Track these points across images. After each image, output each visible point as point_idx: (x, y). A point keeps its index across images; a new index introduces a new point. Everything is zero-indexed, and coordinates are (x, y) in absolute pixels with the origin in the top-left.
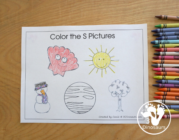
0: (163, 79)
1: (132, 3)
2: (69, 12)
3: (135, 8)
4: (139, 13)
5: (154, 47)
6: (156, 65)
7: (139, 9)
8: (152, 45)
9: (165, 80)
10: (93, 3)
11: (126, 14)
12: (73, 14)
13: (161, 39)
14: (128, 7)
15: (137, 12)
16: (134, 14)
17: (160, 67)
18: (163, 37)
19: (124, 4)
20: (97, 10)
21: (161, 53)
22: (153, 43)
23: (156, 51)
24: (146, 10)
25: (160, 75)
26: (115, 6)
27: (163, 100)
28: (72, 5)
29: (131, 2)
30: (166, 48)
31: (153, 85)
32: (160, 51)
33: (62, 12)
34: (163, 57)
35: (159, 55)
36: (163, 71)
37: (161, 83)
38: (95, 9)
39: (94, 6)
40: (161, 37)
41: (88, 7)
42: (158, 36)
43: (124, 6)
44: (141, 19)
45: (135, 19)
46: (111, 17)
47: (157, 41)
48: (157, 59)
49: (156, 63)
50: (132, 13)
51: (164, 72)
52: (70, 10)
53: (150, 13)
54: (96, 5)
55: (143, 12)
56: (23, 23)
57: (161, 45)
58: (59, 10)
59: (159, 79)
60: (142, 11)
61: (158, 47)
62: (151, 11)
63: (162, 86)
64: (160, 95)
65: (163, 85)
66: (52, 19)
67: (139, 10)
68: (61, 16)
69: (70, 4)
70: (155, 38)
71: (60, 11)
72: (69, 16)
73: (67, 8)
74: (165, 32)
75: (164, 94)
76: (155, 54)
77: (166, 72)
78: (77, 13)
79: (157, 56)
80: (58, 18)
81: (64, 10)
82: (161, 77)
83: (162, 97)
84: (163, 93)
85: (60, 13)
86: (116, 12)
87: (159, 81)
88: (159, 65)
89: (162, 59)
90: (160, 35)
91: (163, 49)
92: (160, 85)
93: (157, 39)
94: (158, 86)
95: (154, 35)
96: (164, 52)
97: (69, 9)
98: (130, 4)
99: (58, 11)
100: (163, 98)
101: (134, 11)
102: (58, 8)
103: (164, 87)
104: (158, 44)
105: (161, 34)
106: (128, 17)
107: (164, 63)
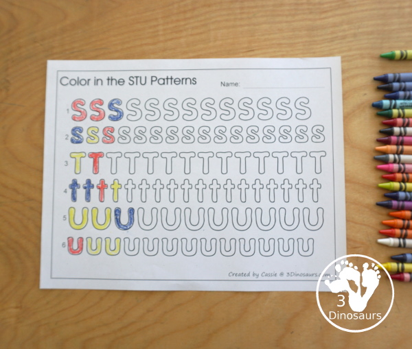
0: (401, 189)
1: (330, 14)
2: (181, 31)
3: (335, 25)
4: (344, 37)
5: (379, 115)
6: (384, 156)
7: (345, 27)
8: (375, 111)
9: (405, 191)
10: (238, 11)
11: (316, 39)
12: (192, 35)
13: (396, 98)
14: (318, 23)
15: (341, 34)
16: (332, 40)
17: (395, 161)
18: (401, 93)
19: (311, 16)
20: (246, 28)
21: (396, 130)
22: (377, 106)
23: (385, 124)
24: (360, 30)
25: (393, 180)
26: (289, 19)
27: (399, 238)
28: (188, 15)
29: (325, 12)
30: (408, 118)
31: (378, 204)
32: (394, 125)
33: (164, 30)
34: (401, 138)
35: (391, 133)
36: (400, 171)
37: (396, 198)
38: (241, 26)
39: (241, 19)
40: (395, 92)
41: (227, 20)
42: (390, 90)
43: (310, 20)
44: (350, 50)
45: (336, 51)
46: (280, 44)
47: (386, 103)
48: (387, 143)
49: (385, 153)
50: (330, 37)
51: (403, 173)
52: (185, 25)
53: (371, 37)
54: (244, 16)
55: (355, 35)
56: (73, 53)
57: (395, 112)
58: (158, 25)
59: (392, 189)
60: (352, 31)
61: (390, 116)
62: (372, 33)
63: (398, 206)
64: (392, 227)
65: (401, 203)
66: (141, 45)
67: (344, 31)
68: (162, 38)
69: (185, 12)
70: (382, 94)
71: (161, 28)
72: (182, 40)
73: (178, 21)
74: (404, 82)
75: (404, 225)
76: (381, 132)
77: (407, 173)
78: (201, 33)
79: (386, 136)
80: (154, 44)
81: (170, 26)
82: (396, 185)
83: (398, 231)
84: (400, 222)
85: (161, 33)
86: (291, 34)
87: (391, 195)
88: (391, 157)
89: (397, 144)
90: (394, 89)
91: (400, 121)
92: (395, 203)
93: (386, 98)
94: (388, 207)
95: (379, 89)
96: (402, 129)
97: (182, 23)
98: (323, 16)
99: (155, 26)
100: (401, 235)
101: (333, 33)
102: (156, 19)
103: (403, 208)
104: (390, 109)
105: (396, 85)
106: (319, 46)
107: (402, 152)
